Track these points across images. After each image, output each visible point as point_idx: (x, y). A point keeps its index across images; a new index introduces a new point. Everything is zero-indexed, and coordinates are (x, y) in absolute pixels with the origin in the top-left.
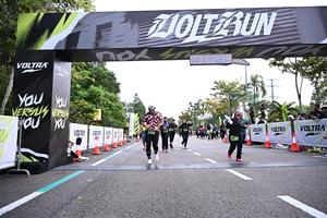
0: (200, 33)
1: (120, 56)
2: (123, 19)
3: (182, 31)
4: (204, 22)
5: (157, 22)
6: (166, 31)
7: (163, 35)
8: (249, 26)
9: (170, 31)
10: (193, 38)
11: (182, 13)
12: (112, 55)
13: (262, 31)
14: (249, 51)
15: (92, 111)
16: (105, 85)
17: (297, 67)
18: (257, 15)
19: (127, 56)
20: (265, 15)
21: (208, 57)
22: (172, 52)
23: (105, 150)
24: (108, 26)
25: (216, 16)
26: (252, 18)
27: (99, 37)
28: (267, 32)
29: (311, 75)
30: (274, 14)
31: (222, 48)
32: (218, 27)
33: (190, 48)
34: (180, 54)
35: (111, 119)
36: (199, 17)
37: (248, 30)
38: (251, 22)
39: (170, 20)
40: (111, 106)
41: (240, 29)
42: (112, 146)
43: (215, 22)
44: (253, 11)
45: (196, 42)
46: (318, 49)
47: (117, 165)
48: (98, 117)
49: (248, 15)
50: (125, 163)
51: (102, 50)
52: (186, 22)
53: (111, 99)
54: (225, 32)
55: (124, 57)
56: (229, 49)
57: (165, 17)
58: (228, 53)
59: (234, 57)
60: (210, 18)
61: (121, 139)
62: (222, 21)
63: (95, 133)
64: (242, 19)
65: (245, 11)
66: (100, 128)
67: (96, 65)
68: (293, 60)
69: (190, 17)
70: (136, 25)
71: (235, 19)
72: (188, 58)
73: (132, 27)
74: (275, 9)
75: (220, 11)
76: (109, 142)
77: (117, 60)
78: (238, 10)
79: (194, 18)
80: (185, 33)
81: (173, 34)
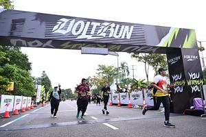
0: (88, 33)
1: (30, 43)
2: (34, 18)
3: (77, 31)
4: (91, 27)
5: (60, 23)
6: (66, 29)
7: (64, 32)
8: (118, 32)
9: (69, 30)
10: (84, 36)
11: (77, 19)
12: (24, 42)
13: (126, 36)
14: (119, 47)
15: (5, 83)
16: (18, 64)
17: (146, 58)
18: (123, 27)
19: (36, 44)
20: (127, 27)
21: (93, 49)
22: (70, 44)
23: (14, 114)
24: (23, 21)
25: (99, 24)
26: (120, 28)
27: (13, 28)
29: (153, 64)
30: (132, 27)
31: (102, 44)
32: (100, 31)
33: (82, 42)
34: (75, 46)
35: (22, 90)
36: (88, 23)
37: (117, 35)
38: (119, 30)
39: (69, 23)
40: (22, 79)
41: (113, 34)
42: (21, 111)
43: (98, 28)
44: (121, 24)
45: (86, 39)
48: (11, 88)
49: (118, 26)
50: (30, 123)
52: (80, 25)
53: (23, 74)
54: (104, 35)
55: (33, 44)
56: (107, 45)
57: (65, 20)
58: (106, 47)
59: (109, 50)
60: (95, 24)
61: (29, 105)
62: (103, 27)
63: (6, 101)
64: (114, 28)
65: (116, 23)
66: (11, 97)
67: (12, 49)
68: (144, 54)
69: (82, 23)
70: (44, 23)
71: (110, 27)
72: (80, 49)
73: (41, 24)
74: (133, 24)
75: (102, 21)
76: (18, 107)
77: (28, 46)
78: (112, 22)
79: (85, 23)
80: (79, 32)
81: (71, 32)
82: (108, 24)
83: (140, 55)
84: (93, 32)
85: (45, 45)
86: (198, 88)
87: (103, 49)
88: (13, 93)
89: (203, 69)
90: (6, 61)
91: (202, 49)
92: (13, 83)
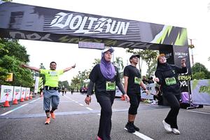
0: (85, 28)
1: (28, 36)
2: (33, 11)
3: (74, 25)
4: (88, 22)
5: (58, 17)
6: (64, 24)
7: (62, 26)
8: (115, 28)
9: (67, 24)
10: (81, 31)
11: (75, 14)
12: (23, 35)
13: (122, 32)
14: (114, 43)
15: (4, 74)
16: (17, 56)
18: (119, 23)
19: (35, 37)
20: (123, 23)
21: (90, 44)
22: (67, 38)
23: (13, 103)
24: (21, 14)
25: (96, 19)
26: (116, 23)
27: (12, 20)
28: (124, 33)
29: (147, 59)
30: (128, 24)
31: (99, 39)
32: (97, 26)
33: (79, 37)
34: (72, 40)
35: (21, 81)
36: (86, 18)
37: (114, 30)
38: (116, 26)
39: (66, 17)
40: (21, 71)
41: (109, 29)
42: (20, 101)
43: (95, 23)
44: (117, 20)
45: (83, 33)
46: (149, 46)
47: (22, 114)
48: (11, 78)
49: (115, 22)
50: (29, 113)
51: (15, 30)
52: (77, 20)
54: (101, 30)
55: (32, 37)
56: (103, 40)
57: (64, 14)
58: (103, 42)
59: (105, 45)
61: (28, 95)
62: (100, 22)
63: (6, 91)
65: (113, 19)
67: (10, 40)
68: (138, 50)
69: (80, 17)
70: (42, 17)
71: (107, 23)
72: (78, 43)
73: (39, 17)
74: (129, 21)
75: (99, 17)
76: (17, 97)
77: (26, 39)
78: (109, 18)
79: (83, 18)
80: (76, 27)
81: (68, 26)
82: (105, 19)
83: (135, 50)
84: (90, 27)
85: (43, 38)
86: (185, 84)
87: (99, 44)
88: (12, 84)
89: (192, 65)
90: (4, 53)
91: (192, 47)
92: (12, 74)
